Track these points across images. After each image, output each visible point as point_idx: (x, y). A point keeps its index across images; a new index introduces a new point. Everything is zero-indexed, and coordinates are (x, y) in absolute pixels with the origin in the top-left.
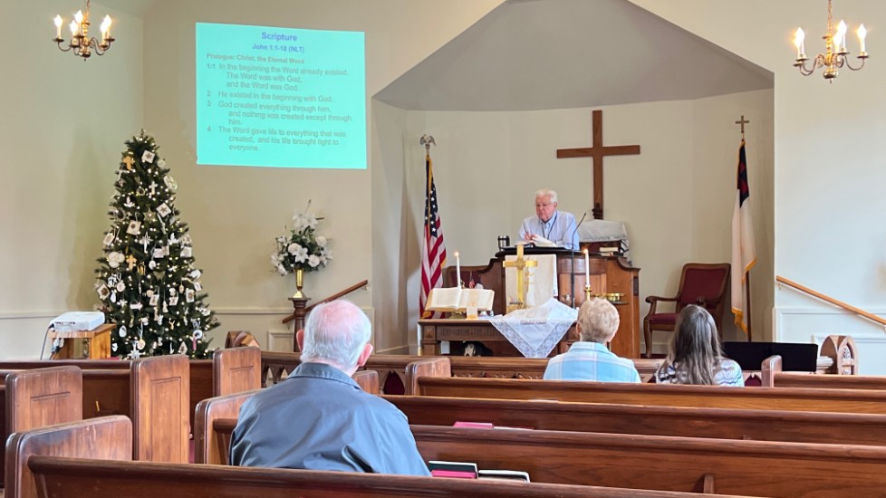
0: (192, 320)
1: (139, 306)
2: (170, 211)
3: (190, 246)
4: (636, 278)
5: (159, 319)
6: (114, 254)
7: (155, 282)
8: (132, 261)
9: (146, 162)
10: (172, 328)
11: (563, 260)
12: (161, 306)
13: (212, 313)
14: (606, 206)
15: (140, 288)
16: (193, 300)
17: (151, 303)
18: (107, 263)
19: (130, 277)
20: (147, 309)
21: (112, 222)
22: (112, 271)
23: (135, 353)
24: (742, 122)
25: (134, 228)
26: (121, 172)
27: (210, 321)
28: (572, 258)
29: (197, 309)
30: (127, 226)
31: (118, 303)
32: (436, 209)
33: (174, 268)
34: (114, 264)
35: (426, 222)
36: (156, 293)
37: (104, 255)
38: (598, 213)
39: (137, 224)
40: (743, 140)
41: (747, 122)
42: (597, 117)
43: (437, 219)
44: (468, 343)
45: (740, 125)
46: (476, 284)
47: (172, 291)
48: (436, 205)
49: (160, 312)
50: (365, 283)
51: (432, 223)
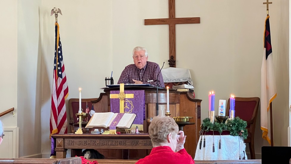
4: (199, 106)
11: (151, 94)
14: (178, 58)
24: (268, 3)
28: (157, 93)
32: (62, 59)
38: (172, 63)
40: (268, 15)
41: (271, 3)
43: (62, 66)
44: (87, 150)
45: (266, 5)
46: (90, 110)
48: (62, 56)
50: (13, 110)
51: (59, 68)
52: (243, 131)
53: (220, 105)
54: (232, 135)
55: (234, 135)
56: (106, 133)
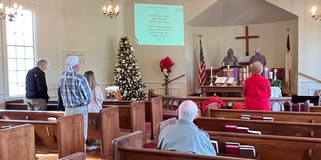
0: (139, 86)
1: (125, 82)
2: (132, 56)
3: (138, 66)
5: (131, 86)
6: (118, 68)
7: (129, 76)
8: (123, 70)
9: (126, 44)
10: (134, 88)
11: (240, 69)
12: (131, 82)
13: (144, 83)
14: (250, 52)
15: (125, 77)
16: (139, 80)
17: (128, 81)
18: (117, 71)
19: (123, 75)
20: (127, 83)
21: (117, 60)
22: (118, 73)
23: (125, 95)
24: (288, 29)
25: (123, 61)
26: (119, 46)
27: (143, 86)
28: (242, 68)
29: (140, 82)
30: (121, 61)
31: (120, 82)
32: (203, 54)
33: (134, 72)
34: (118, 71)
35: (200, 58)
36: (129, 79)
37: (116, 69)
38: (247, 54)
39: (124, 60)
40: (288, 34)
41: (290, 29)
42: (247, 28)
43: (203, 57)
46: (216, 76)
47: (134, 78)
49: (131, 84)
50: (184, 75)
52: (280, 85)
53: (270, 74)
54: (275, 86)
55: (276, 86)
56: (222, 86)
